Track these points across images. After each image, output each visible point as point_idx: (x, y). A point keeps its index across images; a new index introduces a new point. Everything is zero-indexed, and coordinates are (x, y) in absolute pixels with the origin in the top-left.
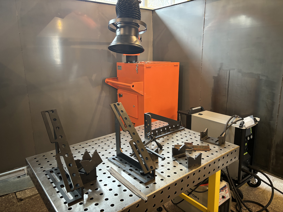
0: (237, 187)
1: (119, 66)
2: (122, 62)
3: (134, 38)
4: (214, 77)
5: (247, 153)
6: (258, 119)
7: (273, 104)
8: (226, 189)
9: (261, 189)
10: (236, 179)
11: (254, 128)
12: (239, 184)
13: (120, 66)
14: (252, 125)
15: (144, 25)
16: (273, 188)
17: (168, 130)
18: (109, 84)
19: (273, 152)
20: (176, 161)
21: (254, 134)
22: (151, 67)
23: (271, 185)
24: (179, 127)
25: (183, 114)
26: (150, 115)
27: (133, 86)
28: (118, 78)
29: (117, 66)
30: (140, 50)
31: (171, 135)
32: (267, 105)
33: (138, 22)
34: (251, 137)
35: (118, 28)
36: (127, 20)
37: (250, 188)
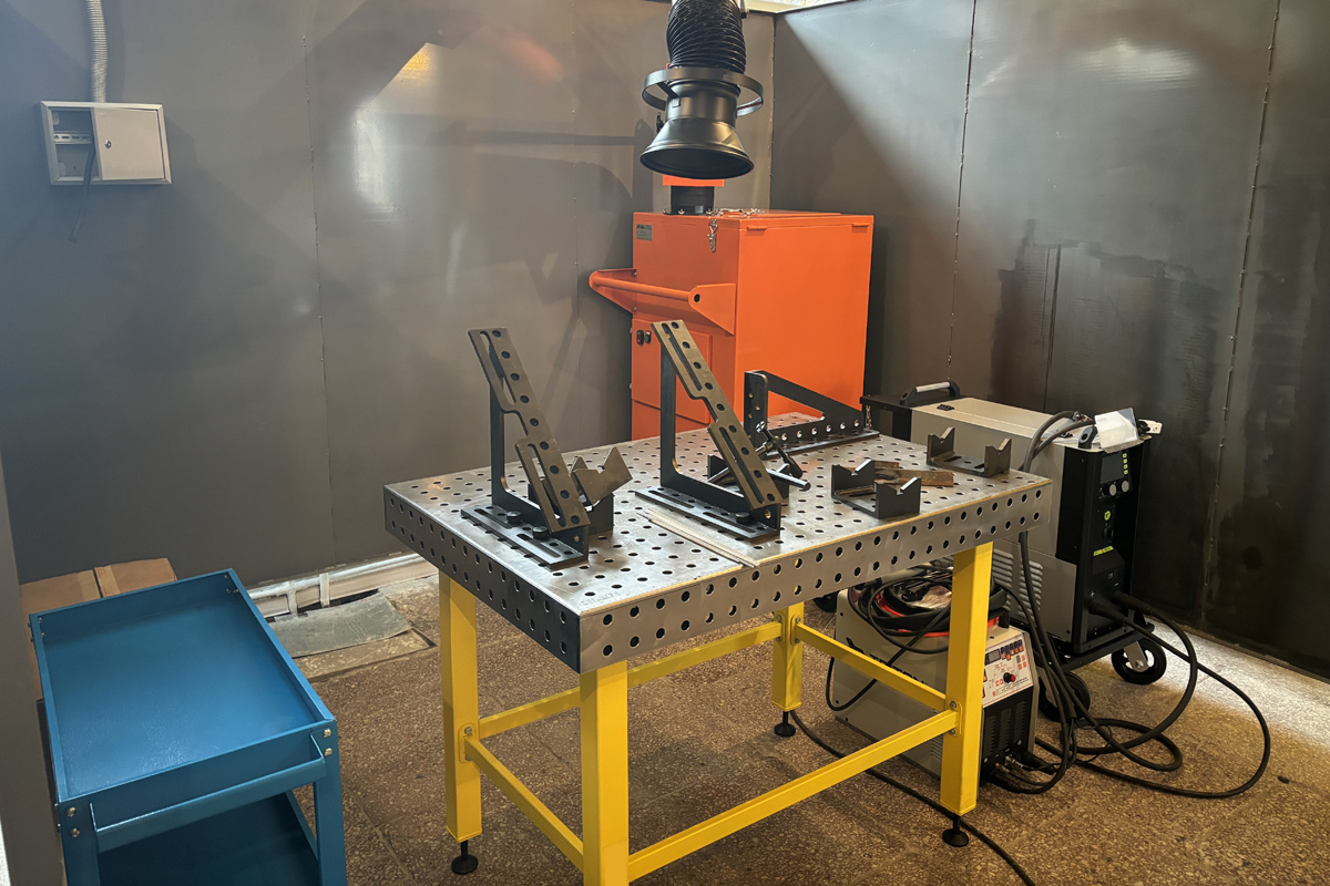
0: (1066, 666)
1: (643, 227)
2: (651, 210)
3: (723, 129)
4: (1003, 274)
5: (1111, 548)
6: (1155, 427)
7: (1210, 371)
8: (1021, 654)
9: (1166, 690)
10: (1067, 638)
11: (1133, 452)
12: (1076, 655)
13: (649, 228)
14: (1128, 443)
15: (756, 87)
16: (1195, 667)
17: (822, 436)
18: (602, 291)
19: (1210, 550)
20: (842, 504)
21: (1134, 477)
22: (764, 230)
23: (1191, 658)
24: (861, 429)
25: (881, 405)
26: (764, 376)
27: (697, 298)
28: (635, 271)
29: (635, 226)
30: (736, 166)
31: (830, 450)
32: (1188, 375)
33: (737, 79)
34: (1125, 486)
35: (673, 96)
36: (704, 73)
37: (1126, 686)
